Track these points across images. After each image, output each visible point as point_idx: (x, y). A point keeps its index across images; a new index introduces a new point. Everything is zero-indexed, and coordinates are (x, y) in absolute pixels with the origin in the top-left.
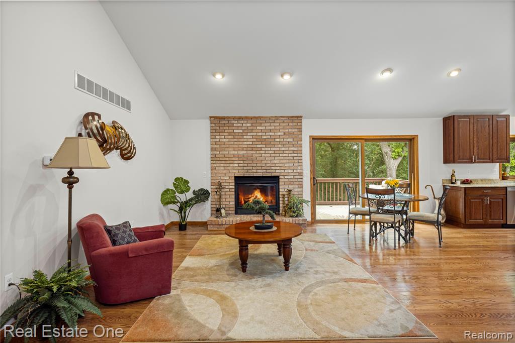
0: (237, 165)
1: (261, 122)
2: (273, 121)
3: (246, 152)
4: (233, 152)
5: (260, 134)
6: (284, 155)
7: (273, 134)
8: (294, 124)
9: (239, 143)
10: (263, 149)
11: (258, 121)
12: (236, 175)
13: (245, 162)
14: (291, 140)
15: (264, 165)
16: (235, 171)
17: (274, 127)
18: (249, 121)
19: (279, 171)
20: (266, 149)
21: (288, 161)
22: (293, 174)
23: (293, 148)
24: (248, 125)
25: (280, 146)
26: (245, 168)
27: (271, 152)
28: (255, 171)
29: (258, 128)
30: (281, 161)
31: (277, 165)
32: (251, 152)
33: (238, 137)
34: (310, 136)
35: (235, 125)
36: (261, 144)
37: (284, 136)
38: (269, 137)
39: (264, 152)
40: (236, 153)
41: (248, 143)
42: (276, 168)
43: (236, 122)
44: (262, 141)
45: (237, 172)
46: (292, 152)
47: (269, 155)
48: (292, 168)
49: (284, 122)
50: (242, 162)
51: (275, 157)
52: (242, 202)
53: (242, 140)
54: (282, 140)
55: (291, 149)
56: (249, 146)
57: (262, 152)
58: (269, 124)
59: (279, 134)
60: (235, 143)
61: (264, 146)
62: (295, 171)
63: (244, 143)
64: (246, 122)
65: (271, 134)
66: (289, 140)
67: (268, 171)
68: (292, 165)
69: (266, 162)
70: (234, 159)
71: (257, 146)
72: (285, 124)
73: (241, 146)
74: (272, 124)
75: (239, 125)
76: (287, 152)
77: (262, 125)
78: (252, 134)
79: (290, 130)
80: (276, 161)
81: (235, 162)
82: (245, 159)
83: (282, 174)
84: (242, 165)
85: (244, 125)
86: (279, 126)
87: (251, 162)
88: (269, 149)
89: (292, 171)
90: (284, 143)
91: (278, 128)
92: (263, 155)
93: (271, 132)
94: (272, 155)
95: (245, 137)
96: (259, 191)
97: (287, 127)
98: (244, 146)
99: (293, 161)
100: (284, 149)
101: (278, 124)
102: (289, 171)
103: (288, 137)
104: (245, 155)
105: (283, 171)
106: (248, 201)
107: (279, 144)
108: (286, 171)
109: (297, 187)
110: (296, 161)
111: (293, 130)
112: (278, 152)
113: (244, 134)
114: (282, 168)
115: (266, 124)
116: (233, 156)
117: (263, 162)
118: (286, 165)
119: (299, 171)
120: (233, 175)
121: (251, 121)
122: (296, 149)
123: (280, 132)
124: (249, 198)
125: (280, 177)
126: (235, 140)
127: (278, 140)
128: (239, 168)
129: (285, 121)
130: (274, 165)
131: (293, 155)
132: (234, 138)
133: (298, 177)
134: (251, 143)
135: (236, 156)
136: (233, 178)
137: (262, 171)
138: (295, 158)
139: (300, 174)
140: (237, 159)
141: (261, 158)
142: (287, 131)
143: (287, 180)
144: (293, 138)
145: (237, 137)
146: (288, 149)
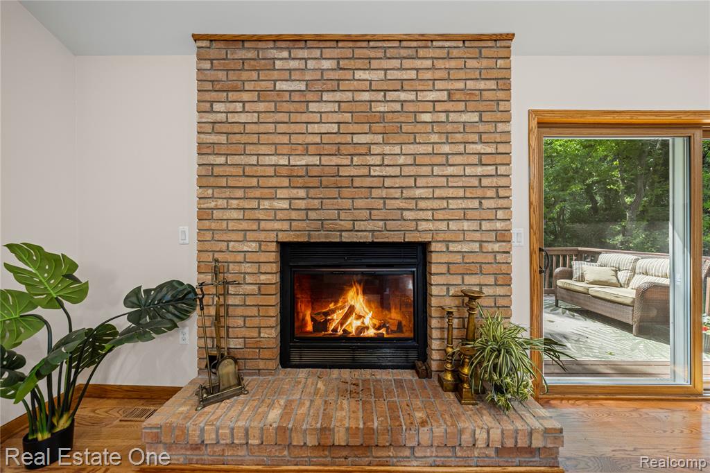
0: (285, 205)
1: (372, 54)
2: (411, 52)
3: (316, 160)
4: (273, 160)
5: (366, 96)
6: (450, 171)
7: (412, 96)
8: (485, 63)
9: (293, 128)
10: (375, 149)
11: (358, 53)
12: (284, 237)
13: (312, 193)
14: (474, 117)
15: (380, 204)
16: (277, 225)
17: (413, 74)
18: (327, 53)
19: (430, 226)
20: (387, 149)
21: (461, 193)
22: (477, 236)
23: (479, 148)
24: (326, 64)
25: (434, 138)
26: (312, 215)
27: (401, 160)
28: (348, 225)
29: (359, 75)
30: (438, 193)
31: (422, 204)
32: (335, 160)
33: (292, 107)
34: (532, 113)
35: (278, 64)
36: (370, 132)
37: (449, 106)
38: (397, 107)
39: (377, 160)
40: (284, 161)
41: (324, 128)
42: (421, 215)
43: (285, 54)
44: (370, 119)
45: (286, 226)
46: (475, 159)
47: (396, 171)
48: (476, 214)
49: (449, 57)
50: (302, 193)
51: (415, 177)
52: (304, 324)
53: (304, 118)
54: (442, 117)
55: (471, 148)
56: (326, 139)
57: (371, 160)
58: (396, 63)
59: (432, 96)
60: (281, 128)
61: (379, 138)
62: (485, 226)
63: (311, 128)
64: (317, 53)
65: (403, 96)
66: (465, 117)
67: (391, 225)
68: (476, 204)
69: (384, 193)
70: (274, 182)
71: (356, 139)
72: (453, 64)
73: (300, 139)
74: (407, 63)
75: (293, 64)
76: (458, 160)
77: (375, 64)
78: (338, 96)
79: (470, 84)
80: (418, 193)
81: (280, 193)
82: (315, 182)
83: (440, 237)
84: (302, 204)
85: (311, 64)
86: (433, 68)
87: (334, 193)
88: (397, 149)
89: (475, 226)
90: (449, 128)
91: (429, 75)
92: (376, 171)
93: (402, 90)
94: (406, 171)
95: (313, 107)
96: (360, 291)
97: (462, 74)
98: (310, 139)
99: (479, 193)
100: (446, 149)
101: (428, 63)
102: (466, 225)
103: (461, 106)
104: (314, 171)
105: (443, 226)
106: (327, 321)
107: (433, 132)
108: (453, 226)
109: (491, 280)
110: (491, 193)
111: (482, 85)
112: (427, 160)
113: (310, 96)
114: (439, 215)
115: (386, 64)
116: (270, 171)
117: (375, 193)
118: (453, 204)
119: (499, 225)
120: (272, 236)
121: (336, 53)
122: (490, 149)
123: (434, 90)
124: (326, 314)
125: (434, 247)
126: (279, 117)
127: (427, 117)
128: (294, 215)
129: (455, 53)
130: (412, 204)
131: (479, 170)
132: (276, 111)
133: (496, 247)
134: (334, 128)
135: (284, 171)
136: (273, 247)
137: (370, 226)
138: (485, 182)
139: (504, 237)
140: (286, 182)
141: (367, 182)
142: (460, 85)
143: (458, 258)
144: (480, 112)
145: (286, 107)
146: (461, 148)
